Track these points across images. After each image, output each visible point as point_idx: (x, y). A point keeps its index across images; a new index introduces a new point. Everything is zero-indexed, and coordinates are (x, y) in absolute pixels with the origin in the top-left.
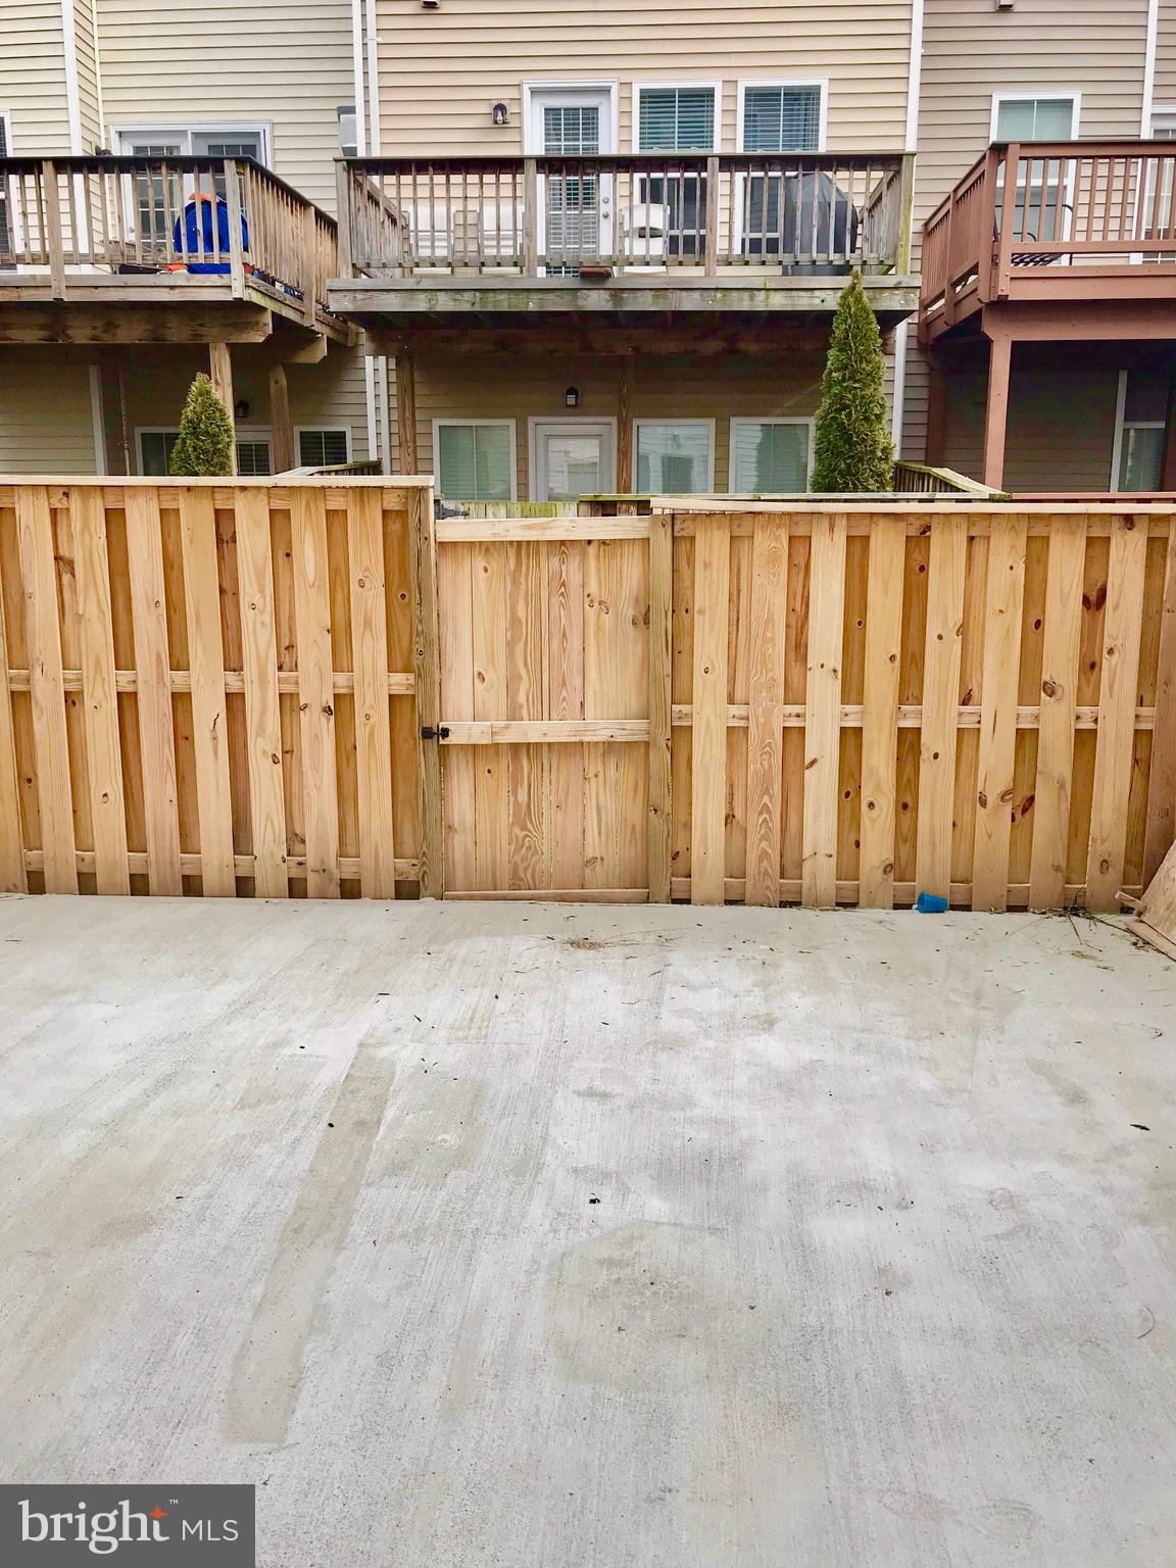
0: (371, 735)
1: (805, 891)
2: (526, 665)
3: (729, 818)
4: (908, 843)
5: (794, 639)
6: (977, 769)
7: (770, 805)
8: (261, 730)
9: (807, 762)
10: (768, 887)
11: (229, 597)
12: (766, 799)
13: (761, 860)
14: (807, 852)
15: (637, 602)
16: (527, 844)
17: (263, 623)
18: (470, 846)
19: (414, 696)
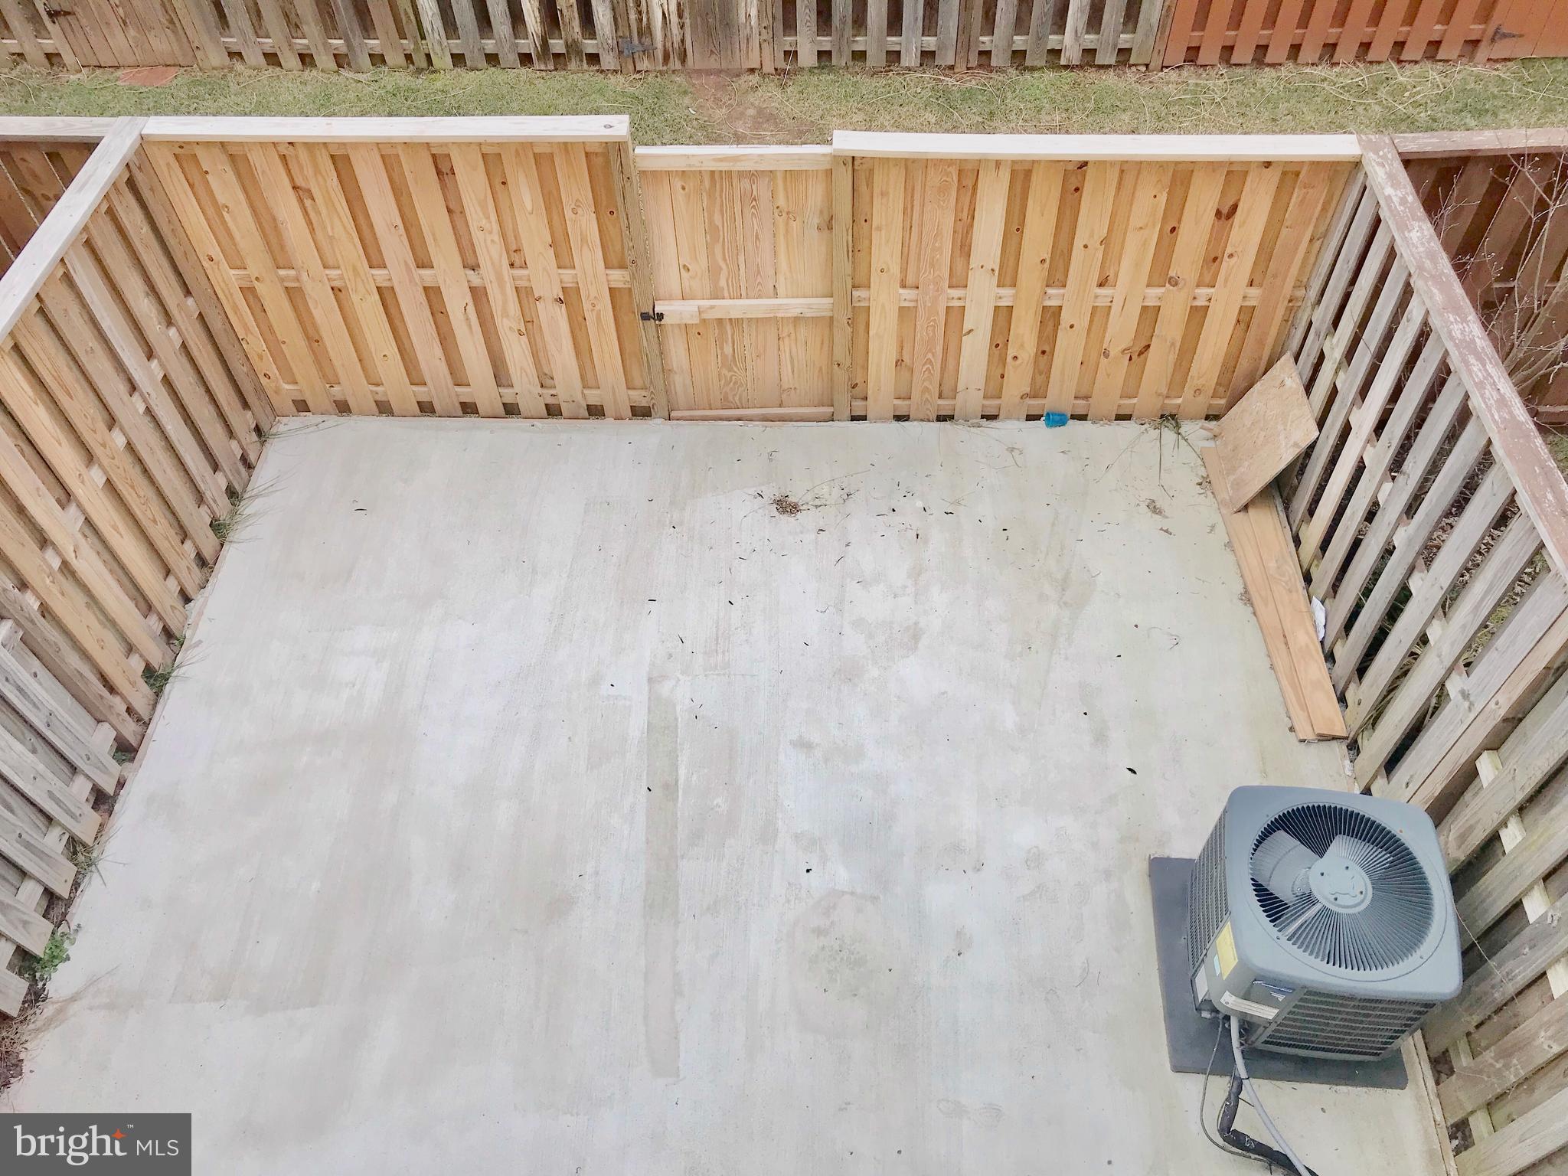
0: (598, 318)
1: (957, 409)
2: (724, 259)
3: (899, 362)
4: (1043, 376)
5: (959, 241)
6: (1105, 331)
7: (933, 360)
8: (505, 314)
9: (965, 331)
10: (927, 409)
11: (457, 217)
12: (930, 356)
13: (923, 392)
14: (961, 386)
15: (821, 212)
16: (734, 380)
17: (492, 241)
18: (688, 382)
19: (630, 289)
